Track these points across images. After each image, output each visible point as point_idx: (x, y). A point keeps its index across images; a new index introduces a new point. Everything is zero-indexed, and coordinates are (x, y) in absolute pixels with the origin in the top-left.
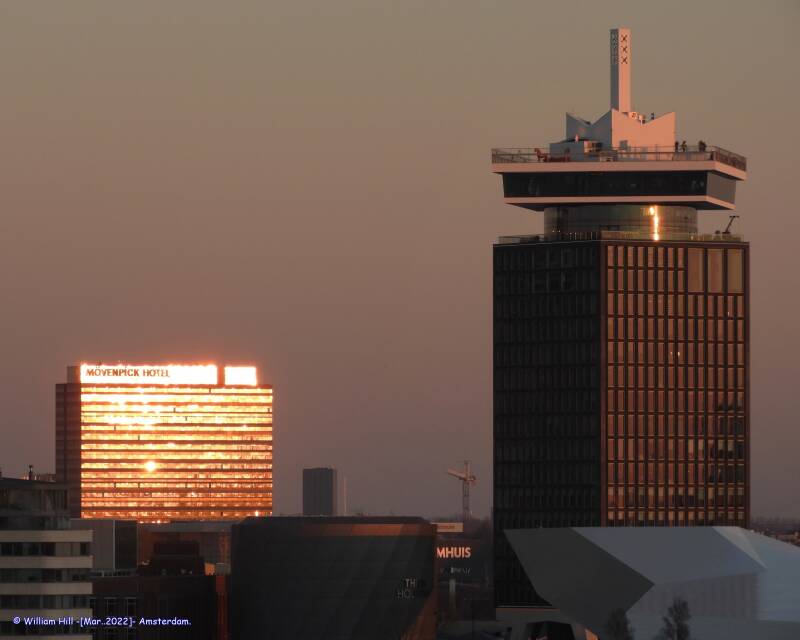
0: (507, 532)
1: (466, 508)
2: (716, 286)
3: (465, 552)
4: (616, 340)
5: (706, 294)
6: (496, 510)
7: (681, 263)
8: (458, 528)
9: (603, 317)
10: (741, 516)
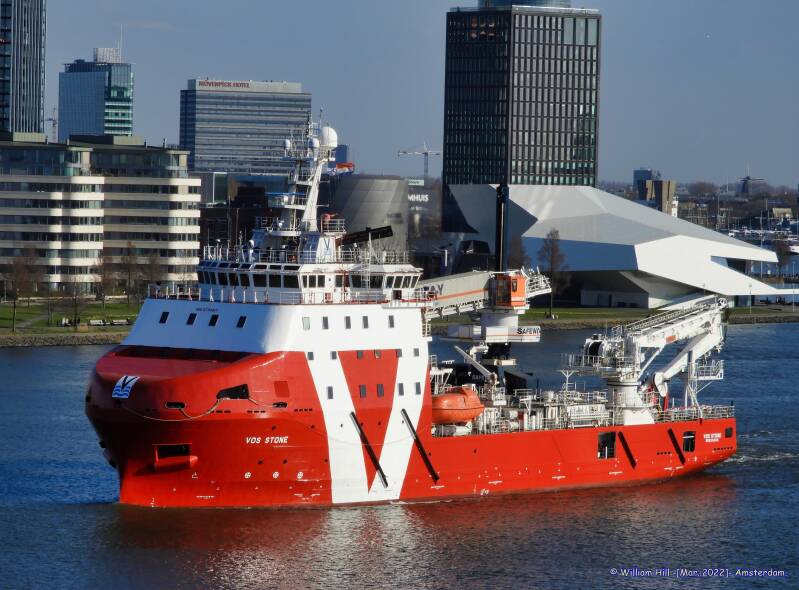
0: (451, 186)
1: (426, 171)
2: (581, 41)
3: (425, 198)
4: (519, 73)
5: (574, 45)
6: (445, 173)
7: (559, 26)
8: (421, 183)
9: (512, 58)
10: (591, 181)
